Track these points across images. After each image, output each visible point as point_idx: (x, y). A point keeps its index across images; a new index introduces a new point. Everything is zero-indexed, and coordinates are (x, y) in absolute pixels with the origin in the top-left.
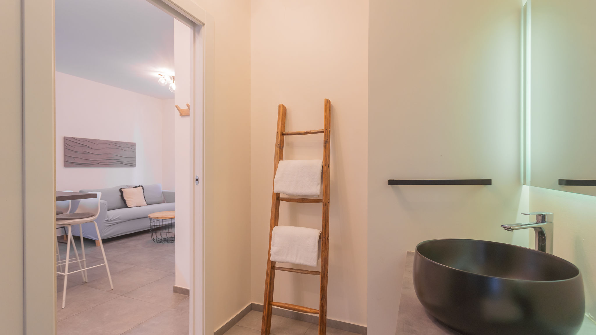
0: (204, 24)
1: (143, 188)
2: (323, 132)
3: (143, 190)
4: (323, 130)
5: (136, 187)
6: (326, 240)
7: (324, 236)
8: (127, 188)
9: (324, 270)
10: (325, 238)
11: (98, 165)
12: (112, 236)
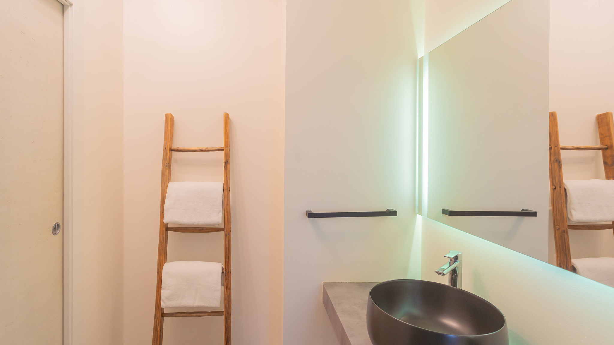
0: (71, 5)
2: (223, 150)
4: (223, 148)
6: (229, 274)
7: (227, 271)
9: (228, 310)
10: (228, 272)
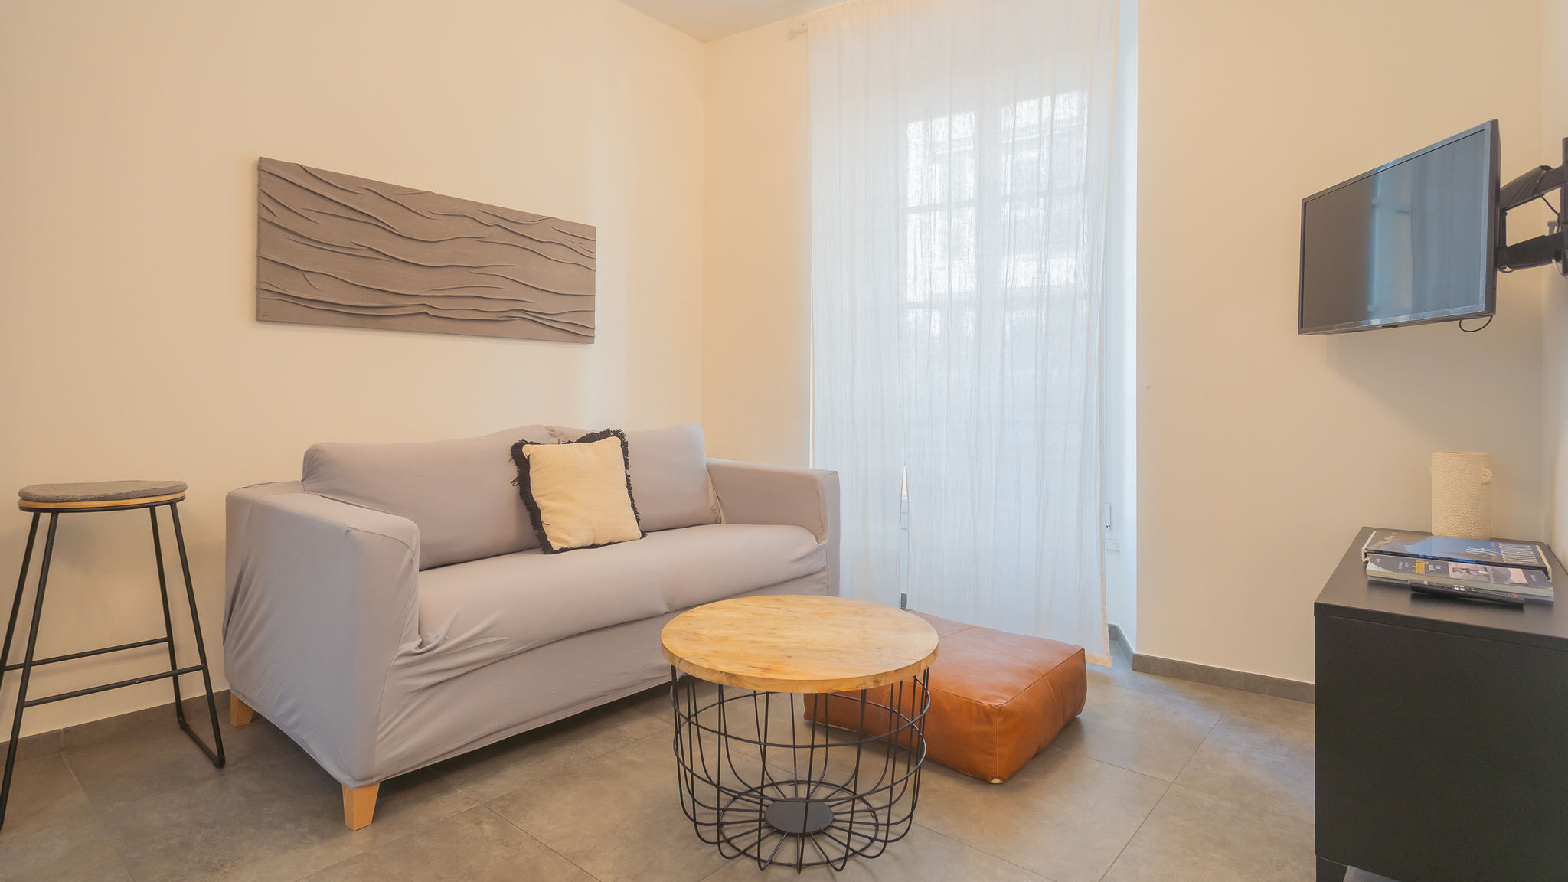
1: (624, 445)
3: (626, 453)
5: (591, 438)
8: (555, 440)
11: (423, 317)
12: (422, 763)
